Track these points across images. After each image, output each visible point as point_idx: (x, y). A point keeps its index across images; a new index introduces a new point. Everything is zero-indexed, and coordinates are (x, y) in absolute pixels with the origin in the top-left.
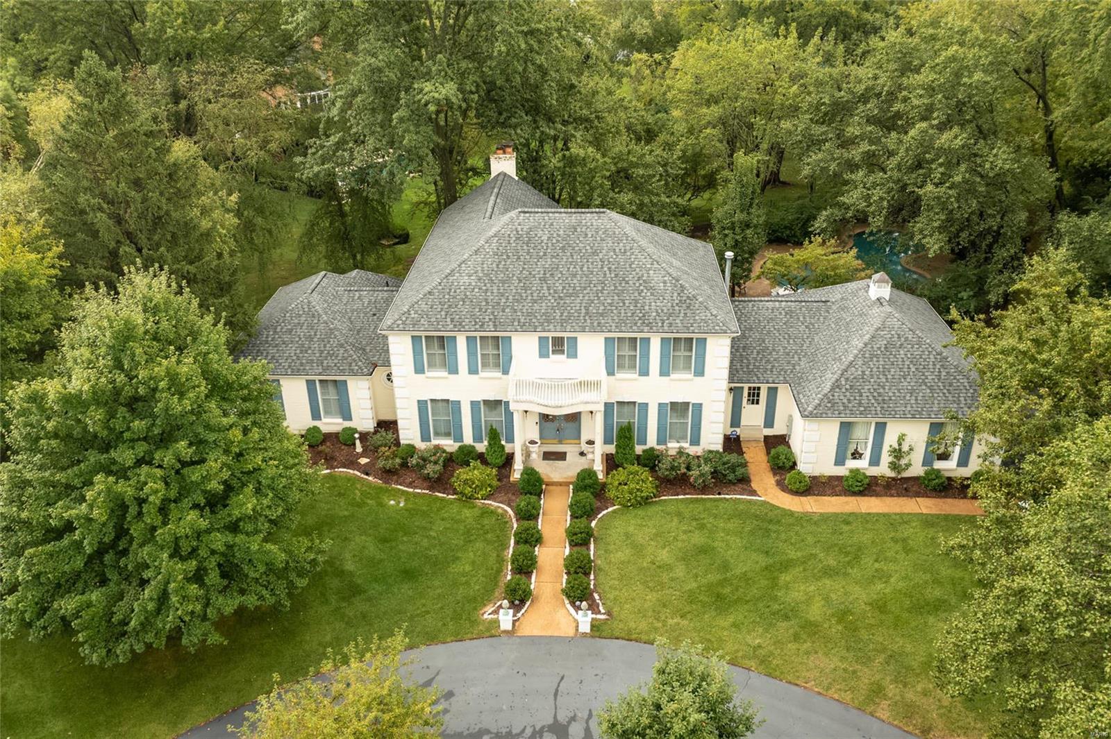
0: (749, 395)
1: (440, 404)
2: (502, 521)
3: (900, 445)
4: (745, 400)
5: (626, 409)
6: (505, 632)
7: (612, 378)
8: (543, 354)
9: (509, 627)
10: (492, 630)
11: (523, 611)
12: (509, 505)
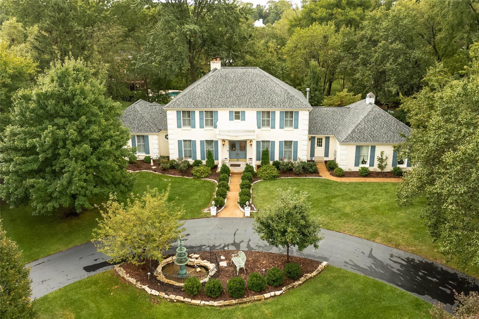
0: (318, 143)
1: (187, 142)
2: (213, 184)
3: (382, 156)
4: (316, 145)
5: (266, 144)
6: (214, 216)
7: (260, 129)
8: (231, 119)
9: (215, 214)
10: (208, 216)
11: (221, 210)
12: (215, 180)
